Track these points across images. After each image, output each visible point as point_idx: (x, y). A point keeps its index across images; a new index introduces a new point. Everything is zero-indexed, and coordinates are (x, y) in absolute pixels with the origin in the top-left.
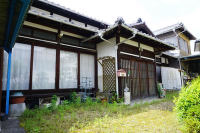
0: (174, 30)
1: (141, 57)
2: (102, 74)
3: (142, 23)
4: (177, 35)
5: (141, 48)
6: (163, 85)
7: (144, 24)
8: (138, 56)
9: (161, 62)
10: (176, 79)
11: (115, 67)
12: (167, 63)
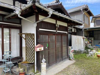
0: (82, 10)
1: (58, 31)
2: (25, 46)
3: (60, 3)
4: (83, 13)
5: (57, 25)
6: (72, 48)
7: (61, 4)
8: (55, 31)
9: (72, 31)
10: (81, 44)
11: (34, 42)
12: (76, 32)
